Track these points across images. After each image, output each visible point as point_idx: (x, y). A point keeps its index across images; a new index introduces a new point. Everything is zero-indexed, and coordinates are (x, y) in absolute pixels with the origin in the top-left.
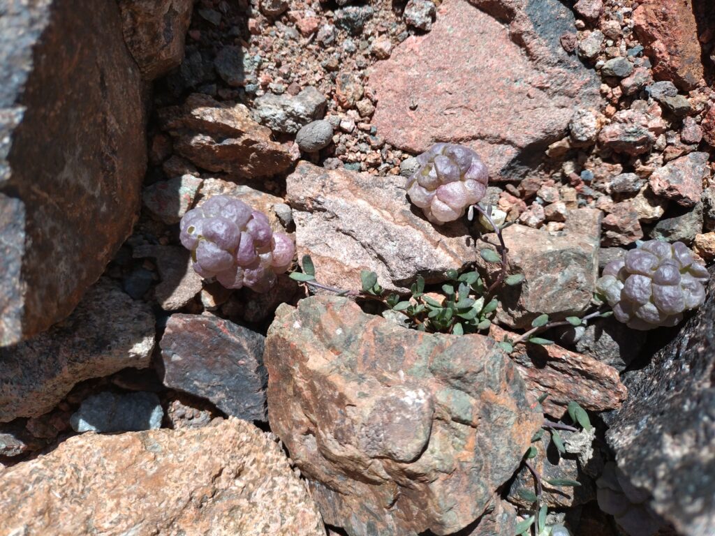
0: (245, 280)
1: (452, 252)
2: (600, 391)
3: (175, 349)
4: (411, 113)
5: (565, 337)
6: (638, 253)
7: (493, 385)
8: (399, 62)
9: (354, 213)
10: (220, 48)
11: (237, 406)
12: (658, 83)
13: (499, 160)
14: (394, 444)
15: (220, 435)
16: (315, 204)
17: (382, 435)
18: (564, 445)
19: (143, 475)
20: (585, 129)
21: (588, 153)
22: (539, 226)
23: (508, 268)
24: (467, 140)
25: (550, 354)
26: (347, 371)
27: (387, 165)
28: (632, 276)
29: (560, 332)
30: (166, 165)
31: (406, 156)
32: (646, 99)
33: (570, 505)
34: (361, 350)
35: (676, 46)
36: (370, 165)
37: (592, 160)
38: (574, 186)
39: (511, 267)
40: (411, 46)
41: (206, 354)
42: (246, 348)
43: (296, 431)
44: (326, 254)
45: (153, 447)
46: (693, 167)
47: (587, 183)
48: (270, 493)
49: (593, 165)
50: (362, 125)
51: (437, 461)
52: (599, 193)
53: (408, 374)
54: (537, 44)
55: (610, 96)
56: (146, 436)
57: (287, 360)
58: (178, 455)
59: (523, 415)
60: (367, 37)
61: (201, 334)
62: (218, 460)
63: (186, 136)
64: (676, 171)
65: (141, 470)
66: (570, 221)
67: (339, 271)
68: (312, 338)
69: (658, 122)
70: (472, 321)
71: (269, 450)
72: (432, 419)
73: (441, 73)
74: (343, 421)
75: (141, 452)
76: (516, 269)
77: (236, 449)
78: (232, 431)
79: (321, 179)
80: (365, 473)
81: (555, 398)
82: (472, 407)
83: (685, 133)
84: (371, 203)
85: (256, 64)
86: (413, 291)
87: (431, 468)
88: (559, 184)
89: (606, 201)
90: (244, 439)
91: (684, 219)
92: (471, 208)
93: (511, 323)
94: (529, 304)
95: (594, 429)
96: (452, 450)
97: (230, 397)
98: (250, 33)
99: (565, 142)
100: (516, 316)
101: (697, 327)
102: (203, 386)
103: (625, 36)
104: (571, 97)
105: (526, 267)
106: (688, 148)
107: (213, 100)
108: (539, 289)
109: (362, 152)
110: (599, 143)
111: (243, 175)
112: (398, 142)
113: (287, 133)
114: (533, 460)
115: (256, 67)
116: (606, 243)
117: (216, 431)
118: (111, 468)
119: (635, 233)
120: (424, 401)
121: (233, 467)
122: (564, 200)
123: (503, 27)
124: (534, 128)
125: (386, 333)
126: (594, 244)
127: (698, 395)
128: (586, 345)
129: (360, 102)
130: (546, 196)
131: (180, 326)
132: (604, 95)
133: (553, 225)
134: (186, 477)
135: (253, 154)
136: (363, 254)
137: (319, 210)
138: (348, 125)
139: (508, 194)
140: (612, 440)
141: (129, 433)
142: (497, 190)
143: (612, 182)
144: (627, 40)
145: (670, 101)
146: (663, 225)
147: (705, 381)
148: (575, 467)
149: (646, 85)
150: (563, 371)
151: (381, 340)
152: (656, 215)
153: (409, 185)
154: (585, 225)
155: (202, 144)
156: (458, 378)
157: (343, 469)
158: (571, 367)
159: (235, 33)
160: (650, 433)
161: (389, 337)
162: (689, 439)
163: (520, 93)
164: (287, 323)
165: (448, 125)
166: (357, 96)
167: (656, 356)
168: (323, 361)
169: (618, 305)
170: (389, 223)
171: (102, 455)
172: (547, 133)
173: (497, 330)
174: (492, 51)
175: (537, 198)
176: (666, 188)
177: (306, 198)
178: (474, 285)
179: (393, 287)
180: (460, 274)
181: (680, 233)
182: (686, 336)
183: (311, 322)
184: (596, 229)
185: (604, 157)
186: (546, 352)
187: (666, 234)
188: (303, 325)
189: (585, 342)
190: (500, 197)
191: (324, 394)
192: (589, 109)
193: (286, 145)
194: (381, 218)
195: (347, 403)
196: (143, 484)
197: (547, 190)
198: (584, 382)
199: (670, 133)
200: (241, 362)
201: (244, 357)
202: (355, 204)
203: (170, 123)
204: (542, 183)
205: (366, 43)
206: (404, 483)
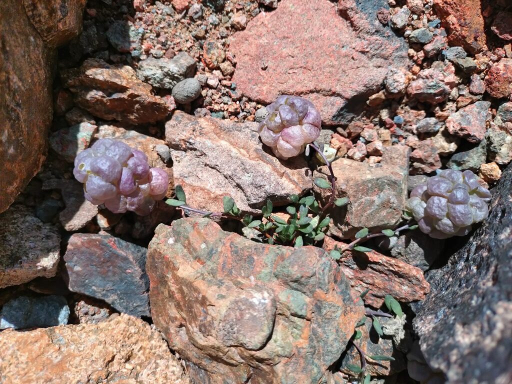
0: (128, 206)
1: (294, 180)
2: (409, 287)
3: (76, 262)
4: (262, 73)
5: (382, 245)
6: (437, 179)
7: (323, 287)
8: (253, 32)
9: (218, 152)
10: (112, 22)
11: (127, 305)
12: (452, 48)
13: (331, 109)
14: (244, 336)
15: (113, 329)
16: (188, 144)
17: (236, 329)
18: (382, 328)
19: (49, 364)
20: (396, 84)
21: (399, 102)
22: (362, 160)
23: (337, 193)
24: (306, 93)
25: (370, 259)
26: (210, 278)
27: (245, 113)
28: (432, 197)
29: (378, 242)
30: (68, 116)
31: (259, 106)
32: (443, 60)
33: (387, 374)
34: (221, 261)
35: (465, 19)
36: (231, 114)
37: (402, 108)
38: (389, 128)
39: (339, 192)
40: (262, 20)
41: (101, 265)
42: (131, 260)
43: (172, 324)
44: (197, 184)
45: (59, 340)
46: (479, 113)
47: (399, 126)
48: (154, 373)
49: (403, 112)
50: (224, 82)
51: (280, 349)
52: (408, 133)
53: (257, 279)
54: (359, 18)
55: (415, 58)
56: (53, 331)
57: (163, 270)
58: (79, 345)
59: (348, 308)
60: (228, 13)
61: (96, 250)
62: (110, 349)
63: (83, 92)
64: (466, 116)
65: (48, 359)
66: (386, 156)
67: (207, 197)
68: (182, 251)
69: (452, 78)
70: (310, 234)
71: (154, 339)
72: (275, 315)
73: (285, 41)
74: (206, 318)
75: (48, 345)
76: (343, 194)
77: (126, 339)
78: (122, 326)
79: (192, 125)
80: (224, 358)
81: (375, 293)
82: (307, 305)
83: (473, 86)
84: (231, 144)
85: (140, 35)
86: (264, 212)
87: (274, 354)
88: (378, 127)
89: (413, 140)
90: (133, 331)
91: (473, 152)
92: (308, 146)
93: (341, 235)
94: (353, 221)
95: (405, 316)
96: (291, 339)
97: (121, 299)
98: (135, 11)
99: (381, 95)
100: (344, 230)
101: (482, 236)
102: (99, 291)
103: (426, 12)
104: (386, 59)
105: (350, 192)
106: (475, 98)
107: (105, 63)
108: (361, 209)
109: (225, 104)
110: (407, 94)
111: (131, 122)
112: (253, 95)
113: (166, 89)
114: (359, 340)
115: (140, 37)
116: (414, 172)
117: (110, 325)
118: (23, 359)
119: (435, 164)
120: (267, 301)
121: (123, 354)
122: (381, 139)
123: (333, 5)
124: (358, 83)
125: (240, 247)
126: (403, 173)
127: (482, 292)
128: (398, 251)
129: (223, 64)
130: (367, 137)
131: (79, 243)
132: (411, 57)
133: (373, 159)
134: (85, 363)
135: (137, 106)
136: (225, 184)
137: (191, 149)
138: (213, 82)
139: (338, 135)
140: (417, 328)
141: (39, 329)
142: (330, 132)
143: (418, 125)
144: (428, 15)
145: (461, 62)
146: (456, 157)
147: (488, 280)
148: (391, 345)
149: (442, 49)
150: (381, 272)
151: (236, 252)
152: (451, 150)
153: (260, 129)
154: (397, 158)
155: (96, 98)
156: (296, 281)
157: (208, 355)
158: (386, 268)
159: (123, 10)
160: (446, 323)
161: (242, 249)
162: (475, 329)
163: (346, 56)
164: (163, 239)
165: (291, 82)
166: (220, 59)
167: (452, 258)
168: (191, 269)
169: (422, 220)
170: (246, 159)
171: (16, 348)
172: (367, 87)
173: (330, 241)
174: (324, 24)
175: (361, 138)
176: (458, 128)
177: (180, 140)
178: (312, 206)
179: (249, 209)
180: (300, 198)
181: (469, 163)
182: (474, 243)
183: (182, 239)
184: (405, 162)
185: (412, 105)
186: (367, 257)
187: (459, 164)
188: (176, 241)
189: (398, 249)
190: (332, 138)
191: (190, 297)
192: (400, 68)
193: (165, 98)
194: (239, 155)
195: (208, 303)
196: (49, 371)
197: (368, 131)
198: (397, 280)
199: (461, 87)
200: (128, 271)
201: (130, 267)
202: (219, 144)
203: (70, 81)
204: (365, 126)
205: (227, 18)
206: (255, 366)
